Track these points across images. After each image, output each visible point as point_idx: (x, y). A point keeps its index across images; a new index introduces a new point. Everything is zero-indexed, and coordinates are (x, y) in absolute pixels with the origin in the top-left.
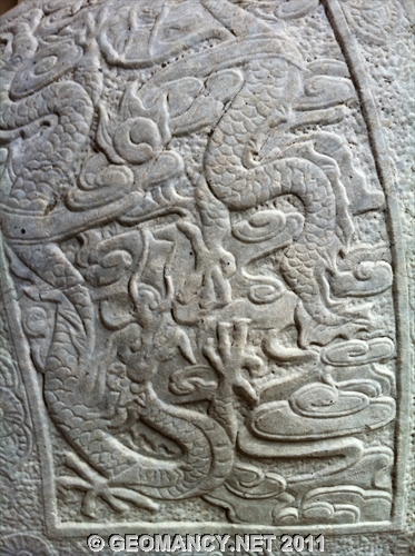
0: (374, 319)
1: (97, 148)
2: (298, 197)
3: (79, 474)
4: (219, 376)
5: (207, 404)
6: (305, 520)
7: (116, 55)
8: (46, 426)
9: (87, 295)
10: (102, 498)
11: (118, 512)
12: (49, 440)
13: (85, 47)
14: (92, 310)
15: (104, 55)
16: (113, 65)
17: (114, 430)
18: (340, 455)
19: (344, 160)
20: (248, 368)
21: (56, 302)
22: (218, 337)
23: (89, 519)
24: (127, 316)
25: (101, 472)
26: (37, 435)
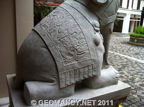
0: (84, 41)
1: (59, 33)
2: (76, 32)
3: (65, 60)
4: (74, 48)
5: (74, 51)
6: (84, 59)
7: (58, 25)
8: (61, 56)
9: (62, 44)
10: (67, 62)
11: (69, 63)
12: (62, 57)
13: (54, 25)
14: (63, 45)
15: (57, 25)
16: (58, 26)
17: (67, 55)
18: (85, 52)
19: (78, 29)
20: (76, 47)
21: (60, 46)
22: (73, 45)
23: (67, 64)
24: (66, 45)
25: (67, 59)
26: (61, 57)
